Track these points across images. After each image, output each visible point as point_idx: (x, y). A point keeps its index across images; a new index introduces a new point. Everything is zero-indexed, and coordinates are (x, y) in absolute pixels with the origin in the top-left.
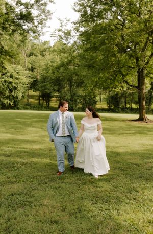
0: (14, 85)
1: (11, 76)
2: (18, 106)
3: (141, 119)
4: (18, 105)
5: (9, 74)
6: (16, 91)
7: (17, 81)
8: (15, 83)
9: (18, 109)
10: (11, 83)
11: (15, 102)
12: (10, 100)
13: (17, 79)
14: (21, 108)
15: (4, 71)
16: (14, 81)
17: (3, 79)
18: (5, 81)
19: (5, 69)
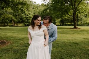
3: (75, 28)
5: (27, 15)
6: (29, 20)
7: (29, 17)
11: (29, 24)
19: (25, 13)
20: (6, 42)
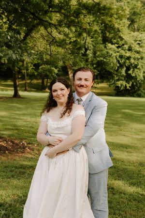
0: (132, 61)
1: (130, 49)
2: (140, 92)
4: (139, 90)
5: (126, 47)
6: (136, 70)
8: (134, 59)
9: (139, 96)
10: (129, 58)
11: (133, 86)
12: (127, 82)
13: (138, 52)
14: (143, 94)
15: (121, 43)
16: (133, 56)
17: (118, 54)
18: (121, 57)
19: (122, 39)
20: (24, 148)
